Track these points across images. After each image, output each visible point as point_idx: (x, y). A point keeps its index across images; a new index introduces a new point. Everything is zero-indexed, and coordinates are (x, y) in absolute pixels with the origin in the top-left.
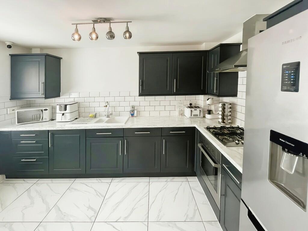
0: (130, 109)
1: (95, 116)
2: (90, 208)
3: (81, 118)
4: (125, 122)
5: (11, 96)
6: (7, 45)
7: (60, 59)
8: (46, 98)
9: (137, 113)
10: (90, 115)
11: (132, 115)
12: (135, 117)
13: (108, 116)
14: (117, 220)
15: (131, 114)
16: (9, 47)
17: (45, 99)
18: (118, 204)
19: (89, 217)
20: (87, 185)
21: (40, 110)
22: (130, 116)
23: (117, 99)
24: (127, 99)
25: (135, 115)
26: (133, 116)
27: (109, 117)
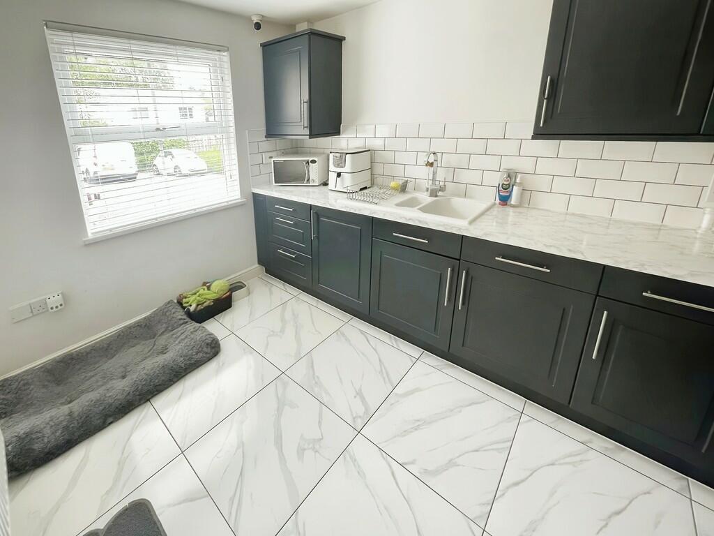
0: (497, 179)
1: (403, 188)
2: (359, 394)
3: (375, 190)
4: (471, 218)
5: (268, 130)
6: (255, 22)
7: (340, 40)
8: (312, 135)
9: (522, 195)
10: (393, 184)
11: (504, 200)
12: (513, 206)
13: (434, 193)
14: (406, 464)
15: (500, 196)
16: (258, 26)
17: (310, 138)
18: (419, 423)
19: (352, 415)
20: (369, 339)
21: (304, 161)
22: (498, 201)
23: (464, 146)
24: (494, 146)
25: (513, 200)
26: (506, 204)
27: (436, 196)
